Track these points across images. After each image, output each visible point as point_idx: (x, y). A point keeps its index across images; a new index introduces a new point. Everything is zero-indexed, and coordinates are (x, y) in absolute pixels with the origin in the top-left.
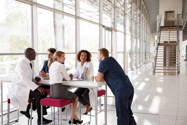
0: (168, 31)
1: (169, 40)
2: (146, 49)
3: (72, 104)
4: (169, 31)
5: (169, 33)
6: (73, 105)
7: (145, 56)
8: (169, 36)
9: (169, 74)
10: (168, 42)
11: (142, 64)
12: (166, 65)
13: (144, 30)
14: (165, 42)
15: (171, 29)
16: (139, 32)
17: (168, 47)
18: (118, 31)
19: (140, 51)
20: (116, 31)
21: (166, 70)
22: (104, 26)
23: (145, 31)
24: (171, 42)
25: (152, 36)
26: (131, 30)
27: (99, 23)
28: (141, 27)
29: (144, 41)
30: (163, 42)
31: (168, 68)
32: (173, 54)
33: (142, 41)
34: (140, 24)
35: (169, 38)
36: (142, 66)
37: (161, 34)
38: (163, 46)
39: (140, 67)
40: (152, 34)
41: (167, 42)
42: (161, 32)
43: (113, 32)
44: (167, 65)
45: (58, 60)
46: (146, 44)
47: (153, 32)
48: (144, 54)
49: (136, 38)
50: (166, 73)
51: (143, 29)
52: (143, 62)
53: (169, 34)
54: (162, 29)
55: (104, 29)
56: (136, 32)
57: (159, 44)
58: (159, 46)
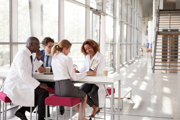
0: (168, 16)
1: (170, 27)
2: (138, 39)
3: (80, 103)
4: (170, 16)
5: (170, 18)
6: (82, 104)
7: (137, 49)
8: (170, 22)
9: (170, 71)
10: (169, 31)
11: (133, 59)
12: (166, 60)
13: (136, 13)
14: (164, 30)
15: (172, 14)
16: (130, 16)
17: (170, 37)
18: (107, 15)
19: (131, 42)
20: (105, 14)
21: (167, 66)
22: (91, 8)
23: (137, 15)
24: (172, 30)
25: (144, 21)
26: (121, 14)
27: (85, 4)
28: (132, 10)
29: (137, 28)
30: (162, 31)
31: (169, 64)
32: (174, 46)
33: (134, 28)
34: (132, 5)
35: (170, 25)
36: (134, 61)
37: (160, 19)
38: (162, 36)
39: (132, 63)
40: (144, 19)
41: (167, 30)
42: (160, 17)
43: (102, 16)
44: (168, 61)
45: (64, 52)
46: (138, 33)
47: (145, 17)
48: (135, 46)
49: (127, 24)
50: (167, 70)
51: (134, 12)
52: (135, 57)
53: (170, 20)
54: (162, 13)
55: (91, 12)
56: (127, 17)
57: (158, 33)
58: (158, 36)
